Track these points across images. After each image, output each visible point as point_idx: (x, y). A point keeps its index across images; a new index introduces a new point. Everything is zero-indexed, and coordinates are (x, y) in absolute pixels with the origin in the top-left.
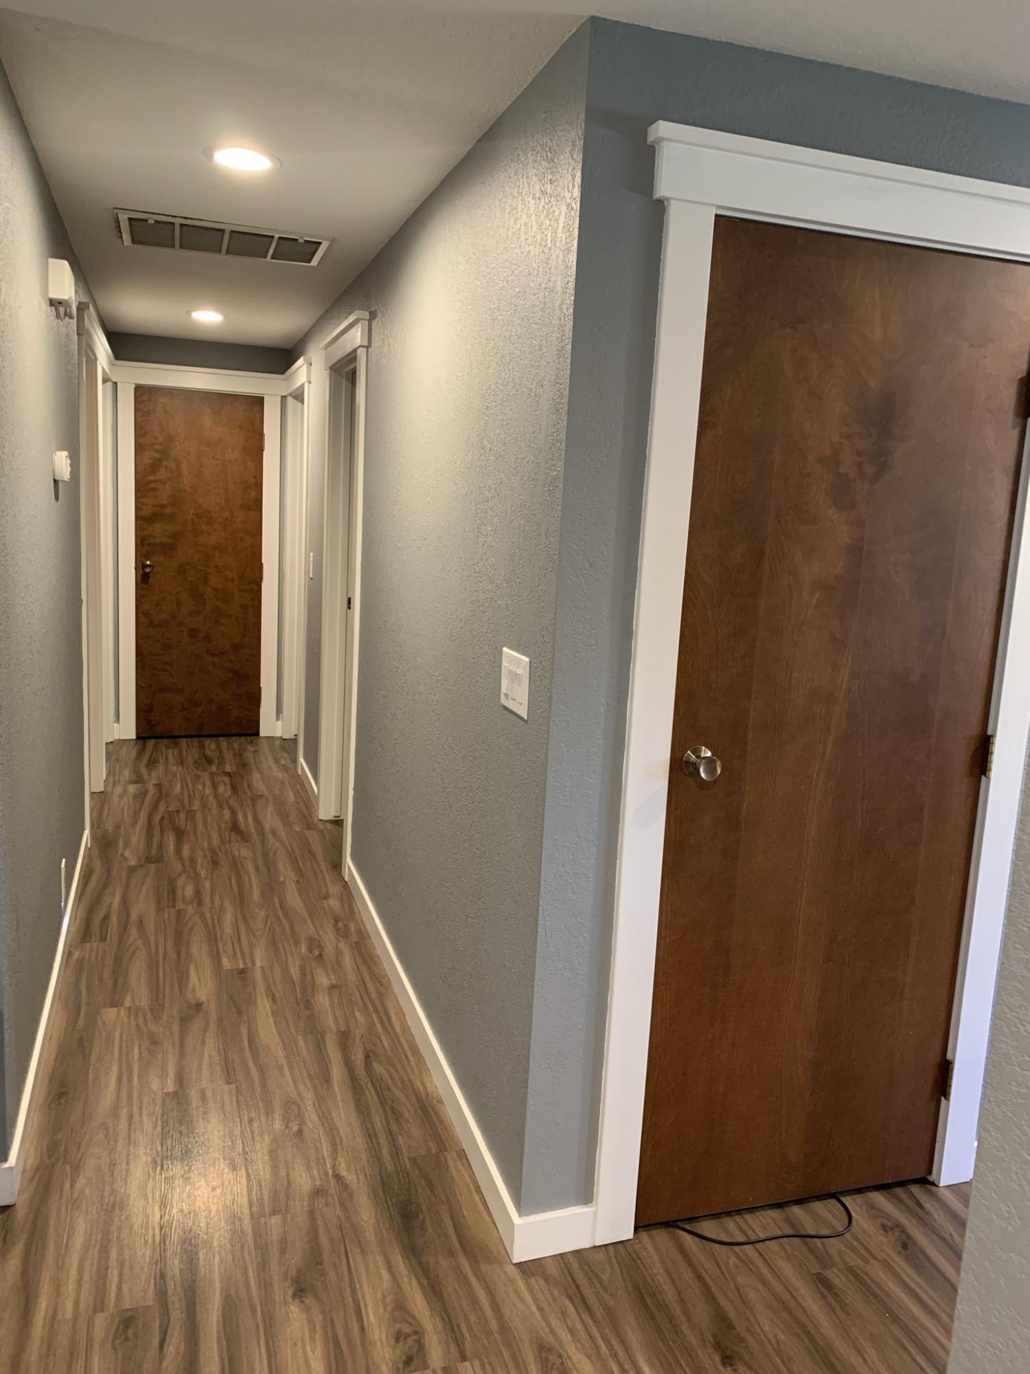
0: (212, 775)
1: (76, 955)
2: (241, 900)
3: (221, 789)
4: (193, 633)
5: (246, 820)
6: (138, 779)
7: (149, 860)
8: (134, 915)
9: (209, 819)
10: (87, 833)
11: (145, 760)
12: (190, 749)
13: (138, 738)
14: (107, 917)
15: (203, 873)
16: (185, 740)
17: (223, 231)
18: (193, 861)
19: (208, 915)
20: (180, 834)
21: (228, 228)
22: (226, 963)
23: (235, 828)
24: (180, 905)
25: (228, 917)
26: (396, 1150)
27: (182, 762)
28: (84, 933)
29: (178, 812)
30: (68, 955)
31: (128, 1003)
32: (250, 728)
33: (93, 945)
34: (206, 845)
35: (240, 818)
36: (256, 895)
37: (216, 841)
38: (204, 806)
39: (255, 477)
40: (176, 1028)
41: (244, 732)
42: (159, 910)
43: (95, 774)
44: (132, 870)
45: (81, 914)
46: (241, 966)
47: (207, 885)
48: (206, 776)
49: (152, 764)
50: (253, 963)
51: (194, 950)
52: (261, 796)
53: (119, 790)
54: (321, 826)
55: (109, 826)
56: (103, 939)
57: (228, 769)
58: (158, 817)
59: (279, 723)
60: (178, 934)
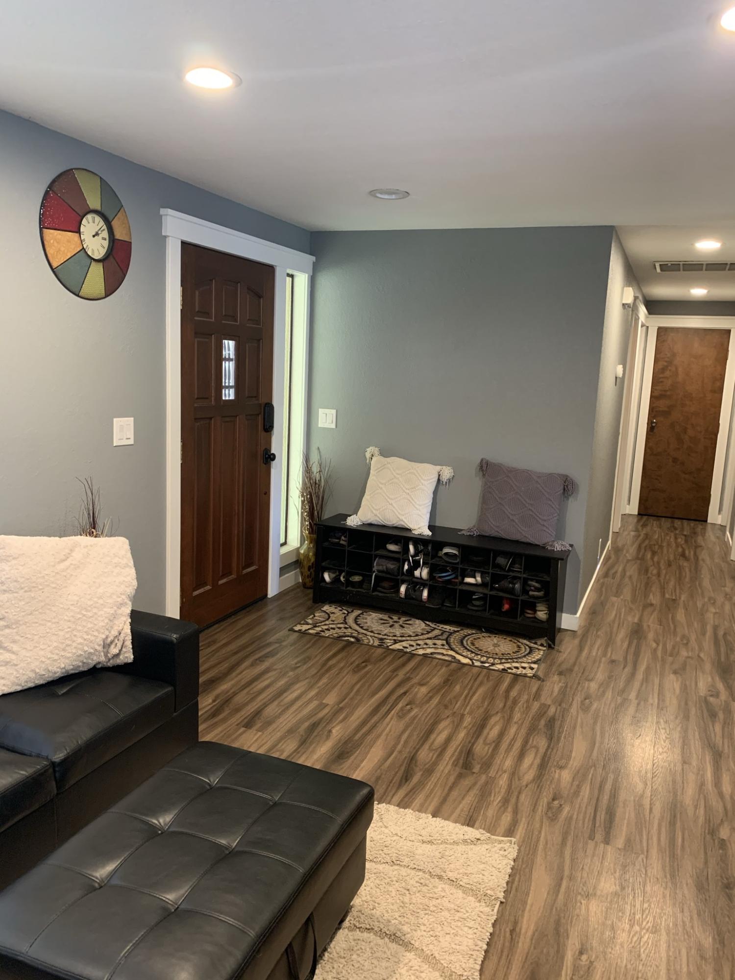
0: (676, 535)
1: (602, 580)
2: (680, 580)
3: (679, 540)
4: (675, 460)
5: (690, 553)
6: (637, 530)
7: (637, 558)
8: (628, 574)
9: (670, 550)
10: (609, 542)
11: (641, 523)
12: (666, 523)
13: (639, 514)
14: (616, 572)
15: (663, 567)
16: (664, 519)
17: (702, 264)
18: (658, 563)
19: (662, 581)
20: (654, 553)
21: (705, 263)
22: (667, 596)
23: (683, 555)
24: (649, 575)
25: (672, 583)
26: (727, 656)
27: (660, 527)
28: (606, 575)
29: (654, 545)
30: (597, 580)
31: (622, 597)
32: (702, 518)
33: (609, 580)
34: (666, 558)
35: (687, 552)
36: (687, 579)
37: (672, 557)
38: (669, 545)
39: (721, 375)
40: (641, 608)
41: (698, 519)
42: (639, 574)
43: (615, 524)
44: (628, 561)
45: (605, 569)
46: (674, 598)
47: (664, 572)
48: (672, 535)
49: (644, 526)
50: (680, 598)
51: (653, 589)
52: (701, 546)
53: (626, 533)
54: (731, 562)
55: (620, 544)
56: (614, 578)
57: (685, 533)
58: (644, 545)
59: (720, 516)
60: (647, 584)
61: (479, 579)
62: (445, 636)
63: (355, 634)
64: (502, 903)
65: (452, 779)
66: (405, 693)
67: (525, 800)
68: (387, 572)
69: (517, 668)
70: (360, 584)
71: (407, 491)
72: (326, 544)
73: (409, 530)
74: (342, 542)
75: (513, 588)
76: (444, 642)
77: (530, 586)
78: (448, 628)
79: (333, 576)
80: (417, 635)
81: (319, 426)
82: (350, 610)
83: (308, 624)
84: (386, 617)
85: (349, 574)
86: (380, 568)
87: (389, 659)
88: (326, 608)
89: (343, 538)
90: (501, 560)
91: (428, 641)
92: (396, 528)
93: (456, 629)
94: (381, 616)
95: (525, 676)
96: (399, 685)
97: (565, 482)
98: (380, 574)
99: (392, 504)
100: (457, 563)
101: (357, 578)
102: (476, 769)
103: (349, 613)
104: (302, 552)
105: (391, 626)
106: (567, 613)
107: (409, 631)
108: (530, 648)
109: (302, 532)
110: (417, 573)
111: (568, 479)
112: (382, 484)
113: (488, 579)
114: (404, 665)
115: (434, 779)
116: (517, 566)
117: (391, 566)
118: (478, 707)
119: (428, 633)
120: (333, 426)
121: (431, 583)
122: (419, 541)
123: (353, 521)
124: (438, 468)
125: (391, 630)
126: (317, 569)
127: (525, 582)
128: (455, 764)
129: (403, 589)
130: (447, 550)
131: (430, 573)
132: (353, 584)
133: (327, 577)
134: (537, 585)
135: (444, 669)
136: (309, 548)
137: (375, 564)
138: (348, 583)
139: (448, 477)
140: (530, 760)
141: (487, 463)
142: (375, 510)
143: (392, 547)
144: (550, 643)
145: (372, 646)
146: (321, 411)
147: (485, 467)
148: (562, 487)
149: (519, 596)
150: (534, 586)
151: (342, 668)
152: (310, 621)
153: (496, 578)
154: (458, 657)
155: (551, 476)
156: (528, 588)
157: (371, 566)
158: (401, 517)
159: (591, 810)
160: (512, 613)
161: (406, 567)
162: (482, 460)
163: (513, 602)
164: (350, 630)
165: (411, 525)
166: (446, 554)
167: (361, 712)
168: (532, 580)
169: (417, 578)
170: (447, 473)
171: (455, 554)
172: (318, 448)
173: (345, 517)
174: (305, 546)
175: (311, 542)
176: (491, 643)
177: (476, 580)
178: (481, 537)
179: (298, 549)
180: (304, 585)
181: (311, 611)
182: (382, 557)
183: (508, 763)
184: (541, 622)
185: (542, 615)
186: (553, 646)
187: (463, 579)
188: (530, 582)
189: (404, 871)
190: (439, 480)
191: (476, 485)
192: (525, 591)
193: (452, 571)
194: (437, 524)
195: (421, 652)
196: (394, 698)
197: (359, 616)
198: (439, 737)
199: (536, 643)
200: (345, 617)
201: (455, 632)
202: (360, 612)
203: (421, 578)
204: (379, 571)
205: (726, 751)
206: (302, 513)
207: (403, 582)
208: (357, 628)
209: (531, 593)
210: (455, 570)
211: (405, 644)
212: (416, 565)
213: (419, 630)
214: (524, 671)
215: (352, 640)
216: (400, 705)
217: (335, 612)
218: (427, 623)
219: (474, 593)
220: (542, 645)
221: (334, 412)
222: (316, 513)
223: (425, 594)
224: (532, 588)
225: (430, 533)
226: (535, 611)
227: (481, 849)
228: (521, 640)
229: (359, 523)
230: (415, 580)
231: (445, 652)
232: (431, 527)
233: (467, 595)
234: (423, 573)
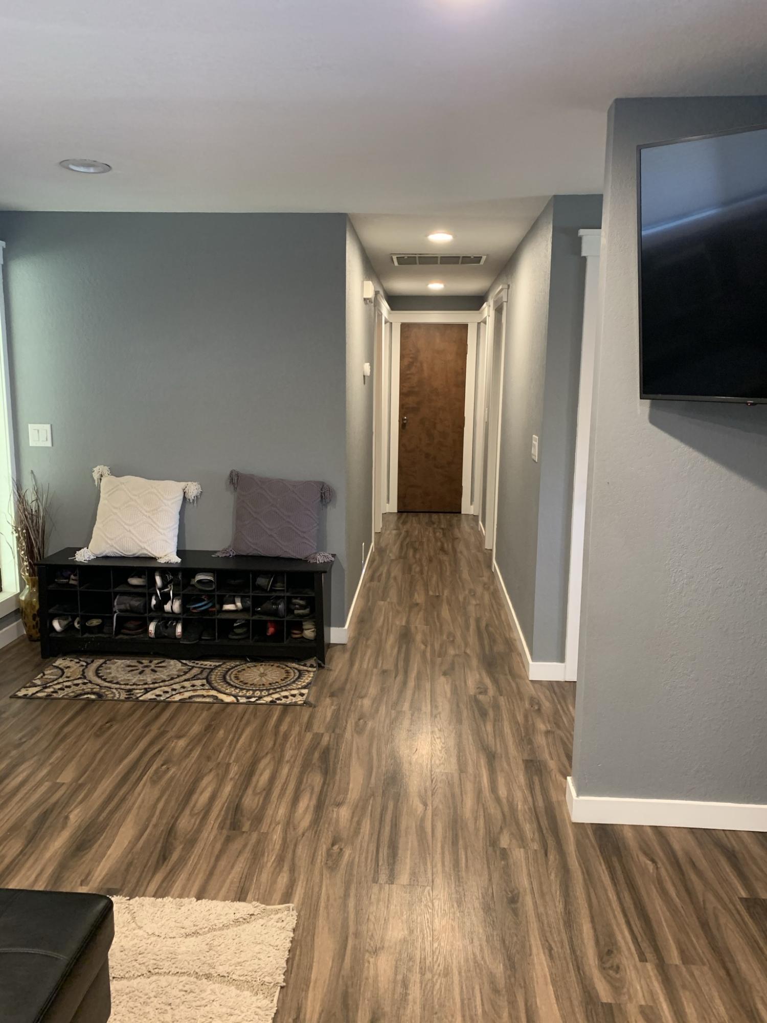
0: (434, 529)
1: (368, 585)
2: (441, 575)
3: (438, 534)
4: (427, 456)
5: (448, 546)
6: (397, 528)
7: (400, 557)
8: (393, 575)
9: (430, 545)
10: (373, 544)
11: (401, 521)
12: (424, 518)
13: (399, 512)
14: (381, 575)
15: (424, 564)
16: (422, 514)
17: (437, 257)
18: (420, 560)
19: (425, 578)
20: (415, 550)
21: (439, 256)
22: (431, 593)
23: (442, 549)
24: (413, 573)
25: (434, 579)
26: (491, 649)
27: (419, 523)
28: (371, 578)
29: (415, 542)
30: (364, 585)
31: (388, 600)
32: (456, 509)
33: (375, 583)
34: (427, 554)
35: (446, 545)
36: (448, 573)
37: (432, 553)
38: (428, 540)
39: (462, 369)
40: (407, 609)
41: (454, 511)
42: (404, 573)
43: (377, 525)
44: (392, 561)
45: (370, 572)
46: (437, 594)
47: (426, 568)
48: (431, 529)
49: (404, 523)
50: (443, 594)
51: (418, 588)
52: (457, 538)
53: (388, 532)
54: (485, 551)
55: (383, 545)
56: (379, 581)
57: (442, 526)
58: (406, 543)
59: (472, 507)
60: (411, 583)
61: (239, 604)
62: (205, 674)
63: (97, 689)
64: (282, 987)
65: (218, 846)
66: (159, 751)
67: (302, 852)
68: (132, 610)
69: (286, 697)
70: (99, 628)
71: (148, 514)
72: (51, 587)
73: (154, 559)
74: (72, 582)
75: (277, 609)
76: (204, 681)
77: (295, 604)
78: (208, 663)
79: (65, 623)
80: (172, 679)
81: (31, 445)
82: (89, 660)
83: (35, 686)
84: (133, 662)
85: (85, 619)
86: (122, 607)
87: (138, 714)
88: (60, 662)
89: (72, 577)
90: (261, 581)
91: (187, 684)
92: (138, 558)
93: (217, 664)
94: (128, 662)
95: (295, 704)
96: (151, 744)
97: (322, 490)
98: (123, 614)
99: (130, 531)
100: (213, 591)
101: (95, 622)
102: (246, 828)
103: (88, 664)
104: (23, 598)
105: (141, 673)
106: (335, 626)
107: (163, 674)
108: (299, 671)
109: (20, 575)
110: (167, 607)
111: (325, 485)
112: (115, 508)
113: (249, 603)
114: (157, 717)
115: (197, 850)
116: (279, 584)
117: (136, 603)
118: (246, 752)
119: (186, 673)
120: (49, 444)
121: (185, 616)
122: (166, 571)
123: (83, 556)
124: (183, 484)
125: (142, 677)
126: (43, 617)
127: (289, 601)
128: (221, 827)
129: (152, 627)
130: (200, 577)
131: (183, 606)
132: (91, 630)
133: (57, 625)
134: (302, 602)
135: (205, 714)
136: (31, 594)
137: (115, 604)
138: (85, 629)
139: (194, 495)
140: (306, 803)
141: (238, 475)
142: (112, 539)
143: (134, 581)
144: (320, 662)
145: (119, 700)
146: (31, 427)
147: (236, 480)
148: (319, 495)
149: (284, 617)
150: (299, 604)
151: (82, 733)
152: (38, 682)
153: (257, 601)
154: (221, 696)
155: (307, 484)
156: (292, 607)
157: (112, 606)
158: (143, 545)
159: (373, 847)
160: (278, 636)
161: (154, 602)
162: (232, 472)
163: (278, 625)
164: (89, 685)
165: (155, 553)
166: (200, 581)
167: (106, 785)
168: (296, 598)
169: (168, 613)
170: (193, 489)
171: (210, 581)
172: (32, 472)
173: (74, 551)
174: (26, 592)
175: (33, 586)
176: (256, 673)
177: (236, 606)
178: (238, 557)
179: (18, 595)
180: (30, 638)
181: (39, 668)
182: (123, 594)
183: (282, 811)
184: (309, 641)
185: (309, 633)
186: (323, 665)
187: (222, 607)
188: (294, 601)
189: (163, 981)
190: (185, 498)
191: (227, 499)
192: (289, 611)
193: (208, 599)
194: (188, 548)
195: (177, 698)
196: (146, 759)
197: (101, 666)
198: (202, 798)
199: (305, 665)
200: (83, 671)
201: (217, 667)
202: (102, 661)
203: (173, 612)
204: (121, 611)
205: (499, 751)
206: (18, 552)
207: (151, 620)
208: (99, 681)
209: (296, 612)
210: (210, 597)
211: (157, 692)
212: (165, 598)
213: (174, 672)
214: (294, 700)
215: (93, 697)
216: (154, 767)
217: (70, 665)
218: (184, 661)
219: (235, 621)
220: (312, 666)
221: (47, 427)
222: (36, 550)
223: (179, 629)
224: (297, 606)
225: (179, 560)
226: (302, 630)
227: (255, 926)
228: (290, 664)
229: (92, 557)
230: (166, 615)
231: (204, 693)
232: (179, 553)
233: (227, 625)
234: (173, 606)
